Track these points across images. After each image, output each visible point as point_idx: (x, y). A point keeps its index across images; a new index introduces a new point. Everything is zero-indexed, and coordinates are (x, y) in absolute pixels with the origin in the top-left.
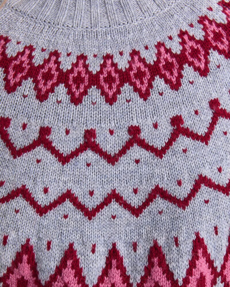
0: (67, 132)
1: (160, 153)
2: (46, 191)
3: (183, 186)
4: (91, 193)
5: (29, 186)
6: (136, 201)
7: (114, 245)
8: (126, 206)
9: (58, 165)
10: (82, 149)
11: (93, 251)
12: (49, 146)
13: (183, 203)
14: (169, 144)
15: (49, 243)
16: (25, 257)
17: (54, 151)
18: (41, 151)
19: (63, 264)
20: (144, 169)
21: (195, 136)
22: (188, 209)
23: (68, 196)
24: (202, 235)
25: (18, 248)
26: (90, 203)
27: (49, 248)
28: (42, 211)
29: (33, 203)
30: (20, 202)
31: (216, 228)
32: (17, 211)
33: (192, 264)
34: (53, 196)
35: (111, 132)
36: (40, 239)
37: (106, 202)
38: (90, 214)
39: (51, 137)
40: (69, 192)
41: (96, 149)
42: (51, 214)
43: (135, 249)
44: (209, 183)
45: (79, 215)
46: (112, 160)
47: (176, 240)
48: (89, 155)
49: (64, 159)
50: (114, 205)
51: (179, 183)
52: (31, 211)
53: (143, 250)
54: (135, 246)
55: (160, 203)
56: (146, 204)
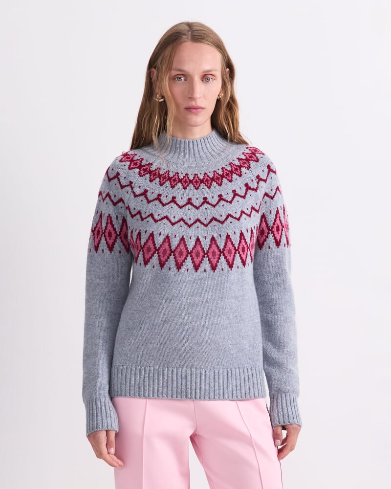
0: (182, 198)
1: (214, 206)
2: (174, 217)
3: (223, 216)
4: (190, 219)
5: (169, 216)
6: (206, 222)
7: (198, 237)
8: (203, 224)
9: (178, 209)
10: (187, 204)
11: (190, 238)
12: (175, 203)
13: (223, 223)
14: (218, 203)
15: (175, 235)
16: (167, 240)
17: (177, 204)
18: (172, 204)
19: (180, 242)
20: (209, 211)
21: (227, 201)
22: (224, 225)
23: (182, 219)
24: (229, 234)
25: (164, 237)
26: (190, 222)
27: (175, 237)
28: (173, 224)
29: (170, 221)
30: (165, 221)
31: (235, 232)
32: (164, 224)
33: (226, 244)
34: (177, 219)
35: (197, 199)
36: (172, 234)
37: (195, 222)
38: (190, 226)
39: (176, 200)
40: (182, 218)
41: (192, 204)
42: (176, 225)
43: (206, 239)
44: (232, 216)
45: (186, 226)
46: (197, 208)
47: (220, 235)
48: (189, 206)
49: (181, 207)
50: (198, 223)
51: (221, 216)
52: (169, 224)
53: (209, 239)
54: (205, 237)
55: (214, 222)
56: (209, 223)
